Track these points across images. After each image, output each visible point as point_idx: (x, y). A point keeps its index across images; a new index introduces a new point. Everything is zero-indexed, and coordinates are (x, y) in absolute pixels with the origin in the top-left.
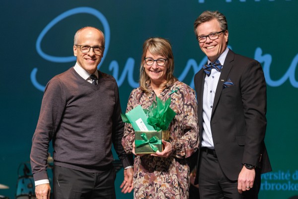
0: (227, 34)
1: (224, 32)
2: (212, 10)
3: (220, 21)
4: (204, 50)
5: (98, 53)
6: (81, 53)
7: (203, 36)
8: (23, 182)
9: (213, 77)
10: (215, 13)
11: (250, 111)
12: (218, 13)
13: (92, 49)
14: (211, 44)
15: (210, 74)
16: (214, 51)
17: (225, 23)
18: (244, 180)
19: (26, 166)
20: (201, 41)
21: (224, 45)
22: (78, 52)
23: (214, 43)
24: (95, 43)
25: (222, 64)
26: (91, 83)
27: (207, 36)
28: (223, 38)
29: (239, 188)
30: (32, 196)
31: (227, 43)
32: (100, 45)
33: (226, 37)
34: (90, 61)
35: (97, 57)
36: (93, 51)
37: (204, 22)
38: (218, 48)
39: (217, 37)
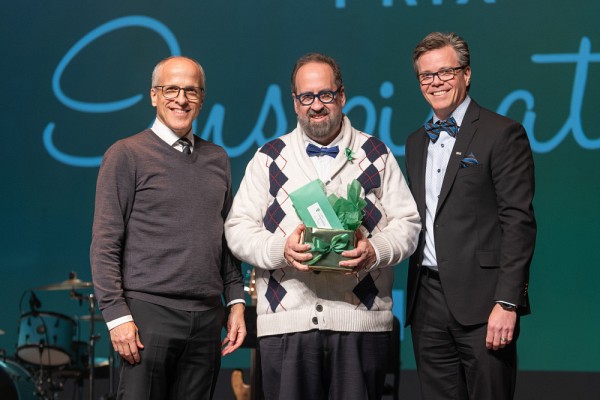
0: (469, 73)
1: (463, 68)
2: (445, 31)
3: (457, 49)
4: (429, 97)
5: (193, 99)
6: (163, 99)
7: (428, 74)
8: (29, 324)
9: (442, 146)
10: (450, 37)
11: (509, 212)
12: (454, 36)
13: (182, 92)
14: (441, 88)
15: (437, 139)
16: (444, 99)
17: (465, 53)
18: (498, 326)
19: (34, 295)
20: (424, 82)
21: (463, 91)
22: (159, 99)
23: (446, 85)
24: (187, 82)
25: (459, 124)
26: (181, 150)
27: (434, 75)
28: (462, 79)
29: (488, 339)
30: (44, 347)
31: (468, 88)
32: (196, 85)
33: (467, 78)
34: (180, 112)
35: (192, 106)
36: (185, 96)
37: (430, 49)
38: (452, 95)
39: (452, 76)
